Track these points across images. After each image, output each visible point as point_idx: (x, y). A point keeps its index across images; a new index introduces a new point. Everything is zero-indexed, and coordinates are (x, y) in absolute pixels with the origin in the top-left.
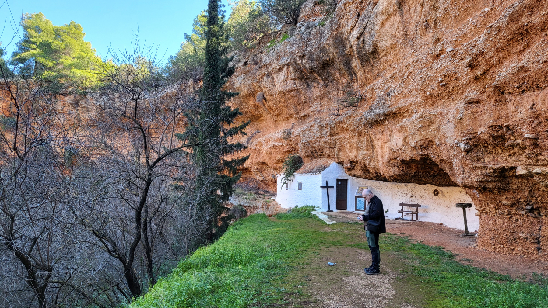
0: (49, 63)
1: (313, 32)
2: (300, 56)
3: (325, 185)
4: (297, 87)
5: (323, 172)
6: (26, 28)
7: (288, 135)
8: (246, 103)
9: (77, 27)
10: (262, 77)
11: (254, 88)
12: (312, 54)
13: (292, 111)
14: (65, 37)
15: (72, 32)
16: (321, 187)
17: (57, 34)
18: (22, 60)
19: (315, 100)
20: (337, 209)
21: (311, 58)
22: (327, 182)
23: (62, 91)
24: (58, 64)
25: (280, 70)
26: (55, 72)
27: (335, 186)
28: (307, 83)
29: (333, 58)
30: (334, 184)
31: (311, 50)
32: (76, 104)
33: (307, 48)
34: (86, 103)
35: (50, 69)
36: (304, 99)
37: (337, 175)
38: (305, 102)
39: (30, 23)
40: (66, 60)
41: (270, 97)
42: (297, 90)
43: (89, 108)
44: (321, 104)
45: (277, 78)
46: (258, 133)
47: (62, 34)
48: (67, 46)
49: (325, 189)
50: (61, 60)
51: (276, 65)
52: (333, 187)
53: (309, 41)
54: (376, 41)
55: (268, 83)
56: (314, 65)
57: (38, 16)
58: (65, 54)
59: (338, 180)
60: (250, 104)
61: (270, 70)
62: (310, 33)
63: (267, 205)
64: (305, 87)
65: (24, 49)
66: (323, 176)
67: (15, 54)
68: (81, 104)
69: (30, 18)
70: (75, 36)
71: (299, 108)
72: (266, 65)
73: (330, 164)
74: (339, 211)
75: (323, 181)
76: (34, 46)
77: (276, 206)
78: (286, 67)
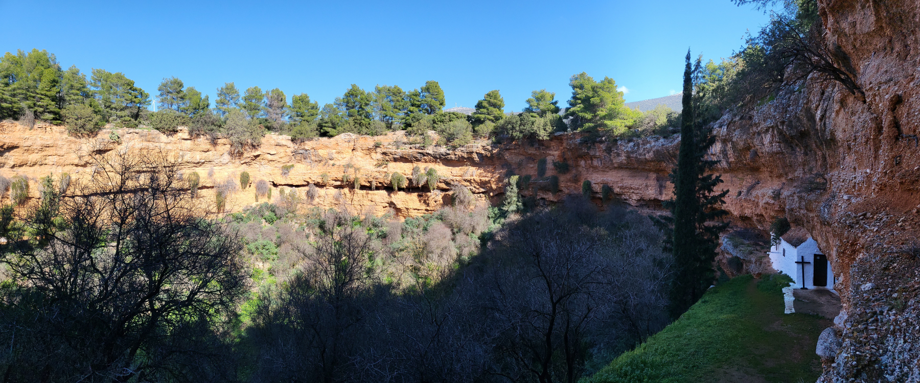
0: (588, 116)
1: (792, 97)
2: (781, 122)
3: (801, 261)
4: (782, 150)
5: (798, 247)
6: (574, 87)
7: (777, 195)
8: (745, 156)
9: (610, 82)
10: (754, 134)
11: (749, 144)
12: (791, 121)
13: (781, 171)
14: (601, 92)
15: (605, 87)
16: (796, 262)
17: (594, 89)
18: (573, 114)
19: (799, 165)
20: (815, 285)
21: (790, 125)
22: (802, 257)
23: (598, 139)
24: (596, 116)
25: (767, 131)
26: (593, 123)
27: (812, 261)
28: (792, 147)
29: (807, 129)
30: (811, 260)
31: (790, 116)
32: (609, 150)
33: (786, 115)
34: (617, 149)
35: (589, 121)
36: (789, 163)
37: (815, 250)
38: (791, 166)
39: (576, 83)
40: (602, 112)
41: (762, 155)
42: (782, 153)
43: (619, 153)
44: (804, 170)
45: (765, 138)
46: (758, 184)
47: (598, 90)
48: (601, 100)
49: (801, 266)
50: (598, 113)
51: (763, 125)
52: (810, 263)
53: (789, 107)
54: (832, 130)
55: (758, 142)
56: (794, 132)
57: (582, 75)
58: (602, 106)
59: (815, 256)
60: (747, 157)
61: (759, 129)
62: (789, 98)
63: (759, 261)
64: (789, 150)
65: (573, 105)
66: (798, 252)
67: (567, 109)
68: (614, 151)
69: (576, 79)
70: (608, 90)
71: (787, 170)
72: (756, 124)
73: (807, 238)
74: (816, 287)
75: (798, 256)
76: (580, 101)
77: (767, 264)
78: (771, 130)
